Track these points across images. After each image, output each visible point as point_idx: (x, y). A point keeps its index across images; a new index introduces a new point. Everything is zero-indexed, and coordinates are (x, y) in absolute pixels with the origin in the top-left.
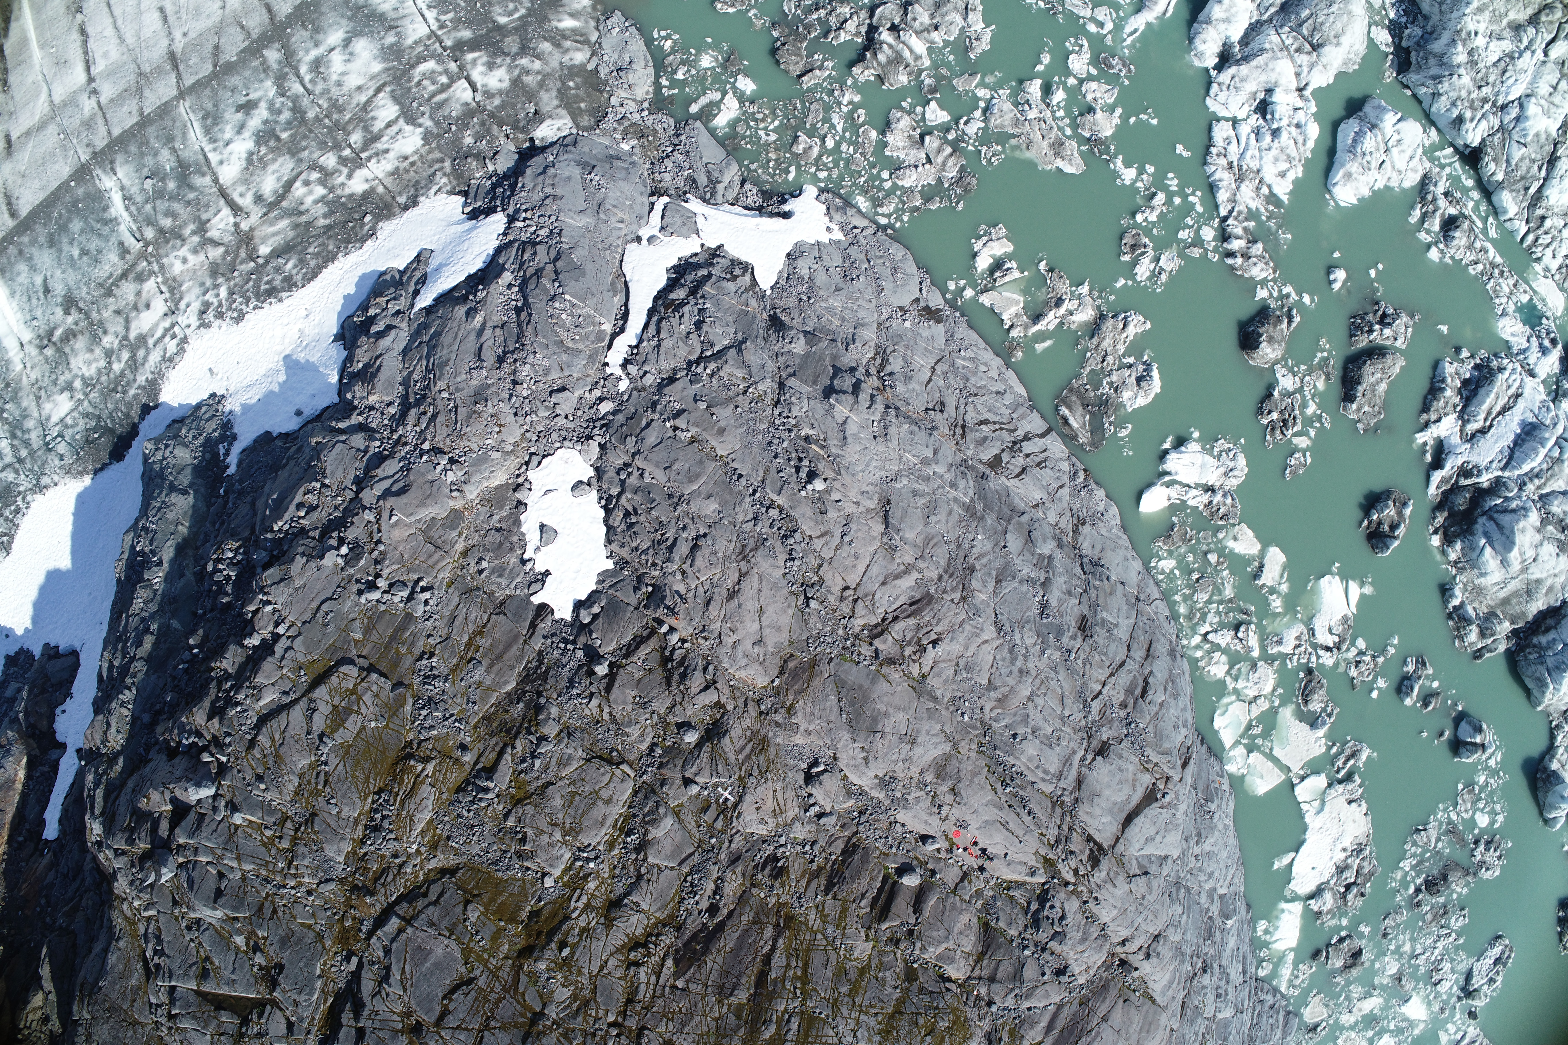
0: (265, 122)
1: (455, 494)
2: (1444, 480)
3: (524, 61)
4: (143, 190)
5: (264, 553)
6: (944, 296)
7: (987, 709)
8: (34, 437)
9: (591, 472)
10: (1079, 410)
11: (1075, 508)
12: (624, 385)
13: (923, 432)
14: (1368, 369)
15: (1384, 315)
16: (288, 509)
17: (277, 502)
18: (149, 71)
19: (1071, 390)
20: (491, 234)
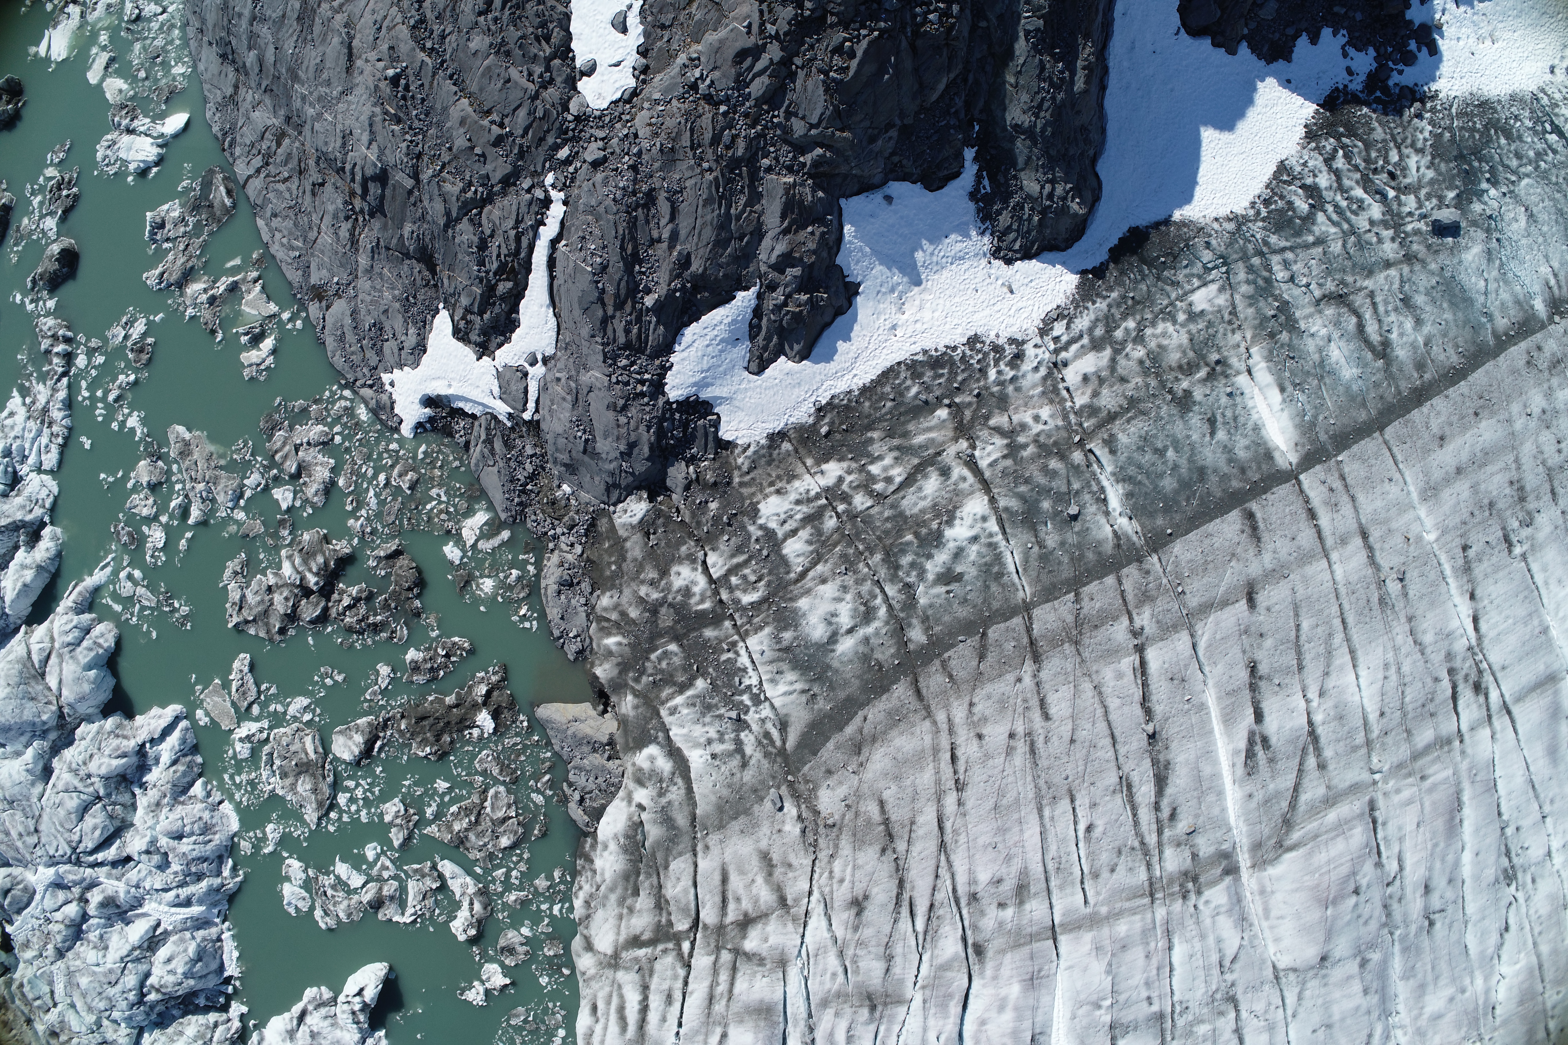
0: (930, 556)
1: (695, 56)
3: (655, 596)
4: (1082, 506)
6: (308, 315)
9: (580, 84)
10: (216, 203)
12: (550, 179)
16: (866, 52)
17: (882, 71)
18: (1066, 645)
19: (219, 221)
20: (679, 372)
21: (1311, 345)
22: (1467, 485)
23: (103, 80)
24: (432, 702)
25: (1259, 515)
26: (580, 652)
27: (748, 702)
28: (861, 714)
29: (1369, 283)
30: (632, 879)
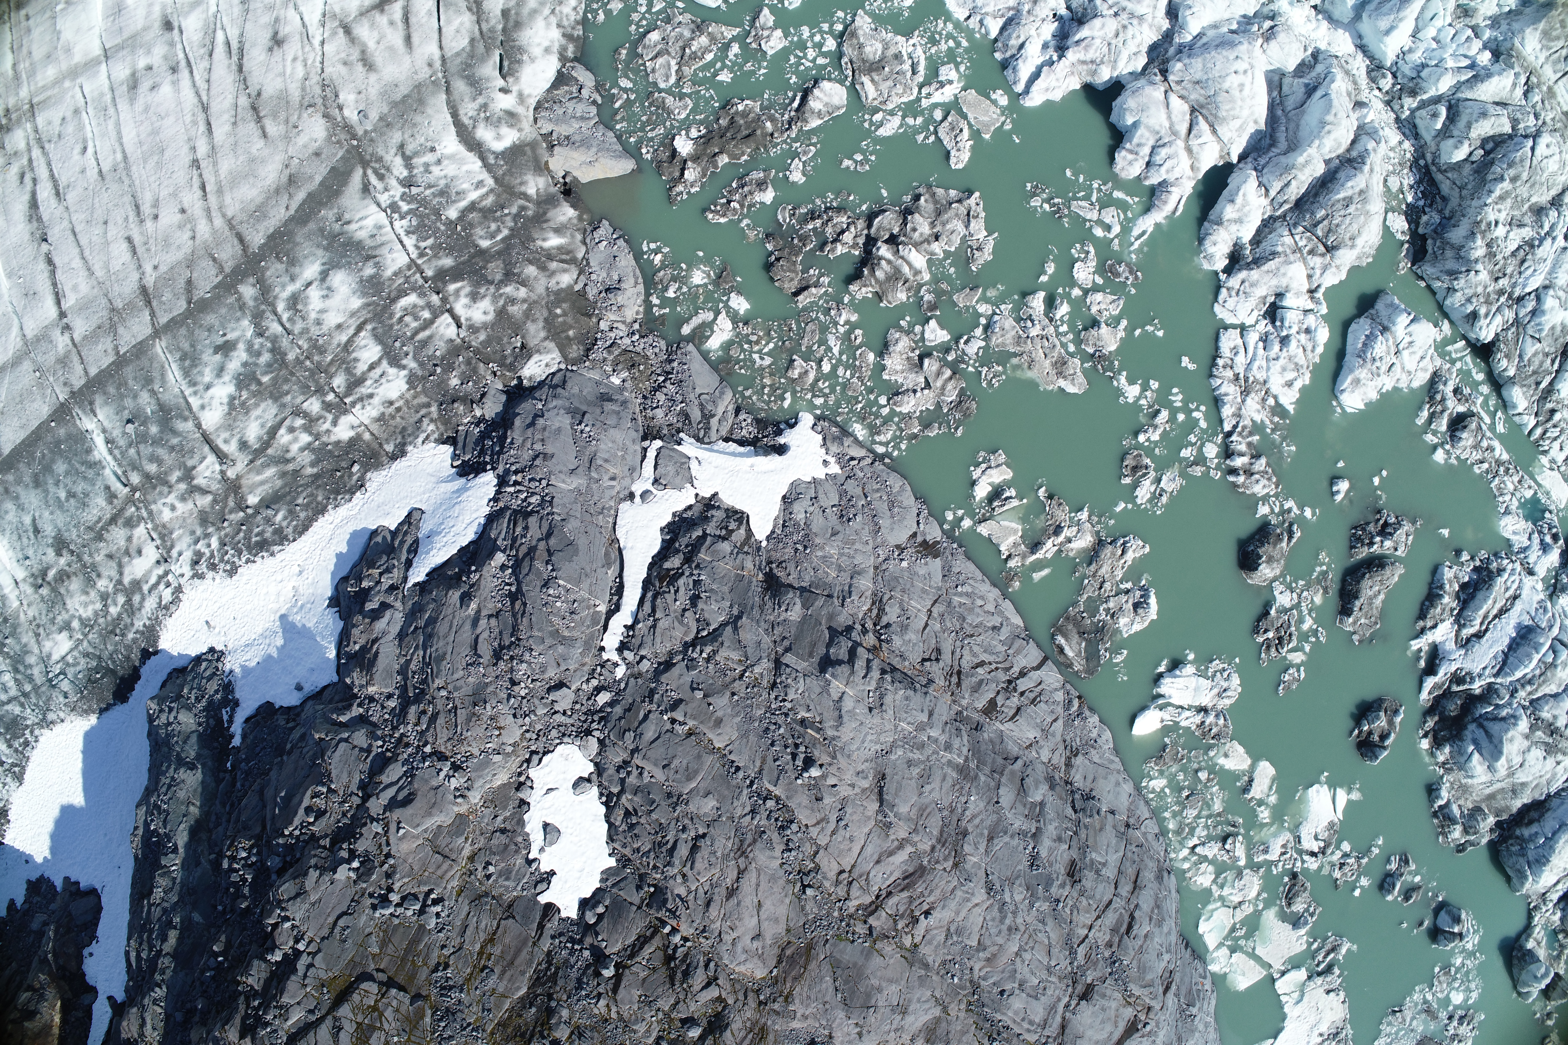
0: (245, 364)
1: (459, 800)
2: (1436, 686)
3: (509, 290)
4: (124, 433)
5: (277, 859)
6: (941, 526)
7: (976, 968)
8: (37, 672)
9: (591, 768)
10: (1075, 638)
11: (1068, 738)
12: (620, 672)
13: (919, 694)
14: (1366, 583)
15: (1386, 524)
16: (295, 815)
17: (286, 801)
18: (121, 306)
19: (1068, 618)
20: (482, 498)
23: (1253, 767)
24: (743, 154)
26: (593, 231)
27: (401, 204)
28: (292, 212)
30: (511, 23)
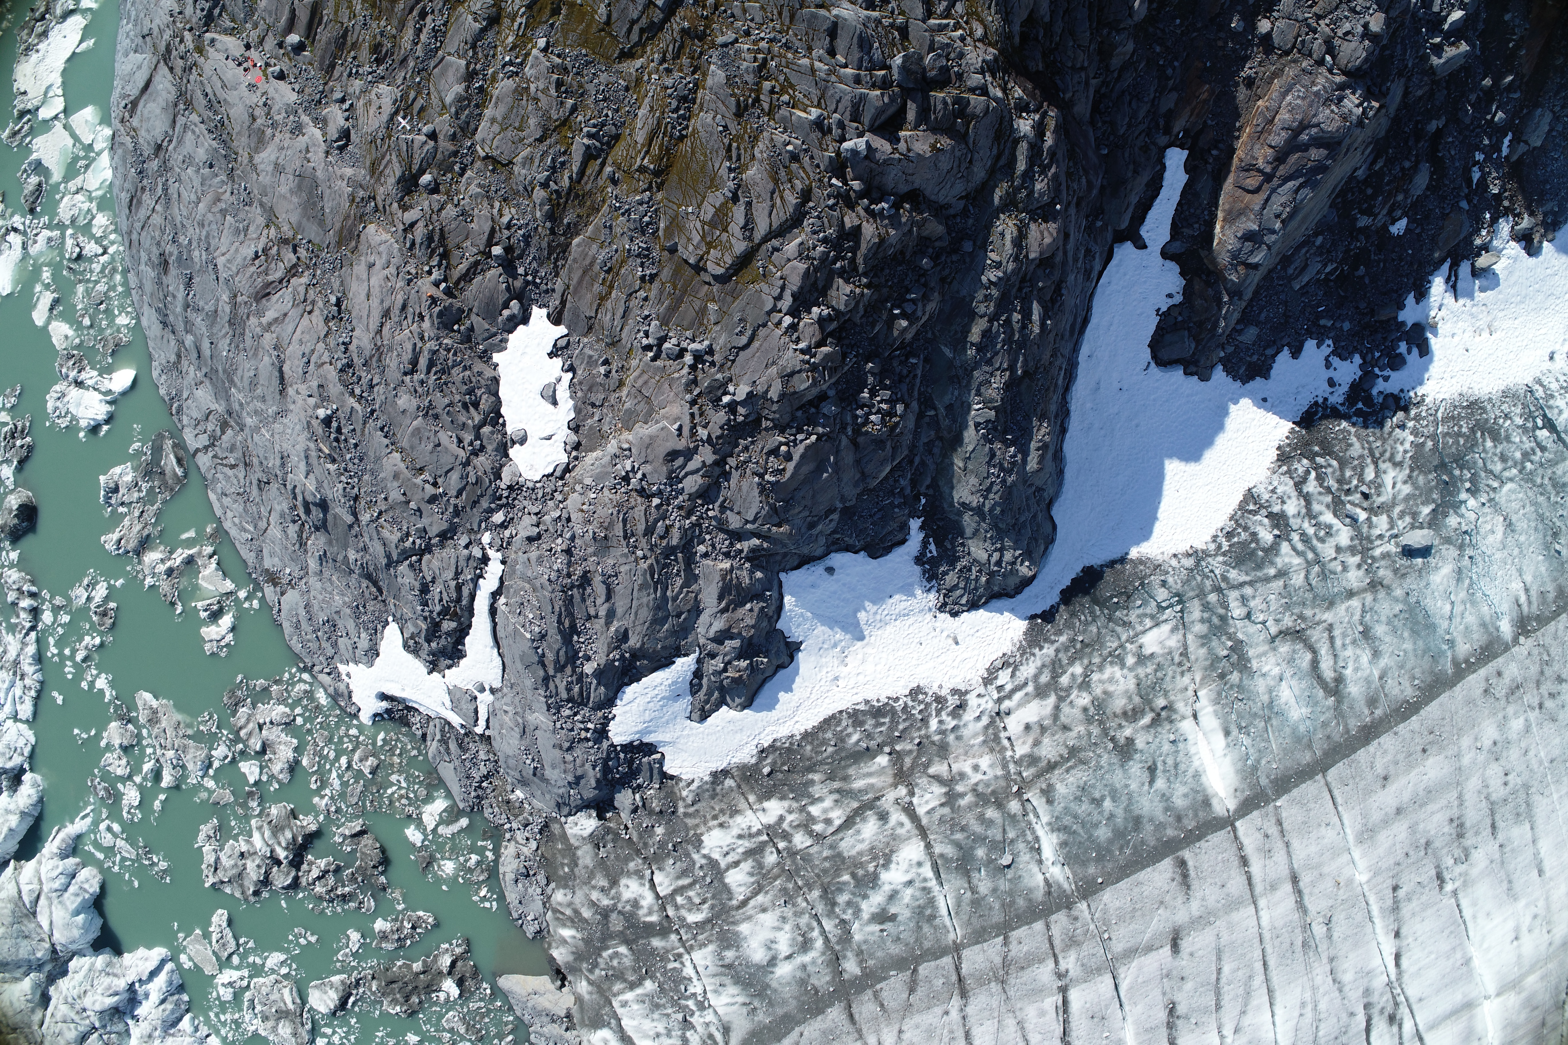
0: (865, 897)
1: (626, 446)
3: (606, 902)
4: (1015, 855)
5: (826, 412)
6: (263, 595)
7: (228, 194)
8: (1196, 613)
9: (512, 452)
10: (168, 470)
11: (179, 381)
12: (486, 538)
16: (802, 456)
17: (820, 468)
18: (993, 984)
19: (172, 490)
20: (621, 722)
21: (1260, 686)
22: (1406, 826)
24: (400, 968)
25: (1190, 864)
26: (539, 932)
27: (694, 1008)
28: (797, 1030)
29: (1328, 616)
